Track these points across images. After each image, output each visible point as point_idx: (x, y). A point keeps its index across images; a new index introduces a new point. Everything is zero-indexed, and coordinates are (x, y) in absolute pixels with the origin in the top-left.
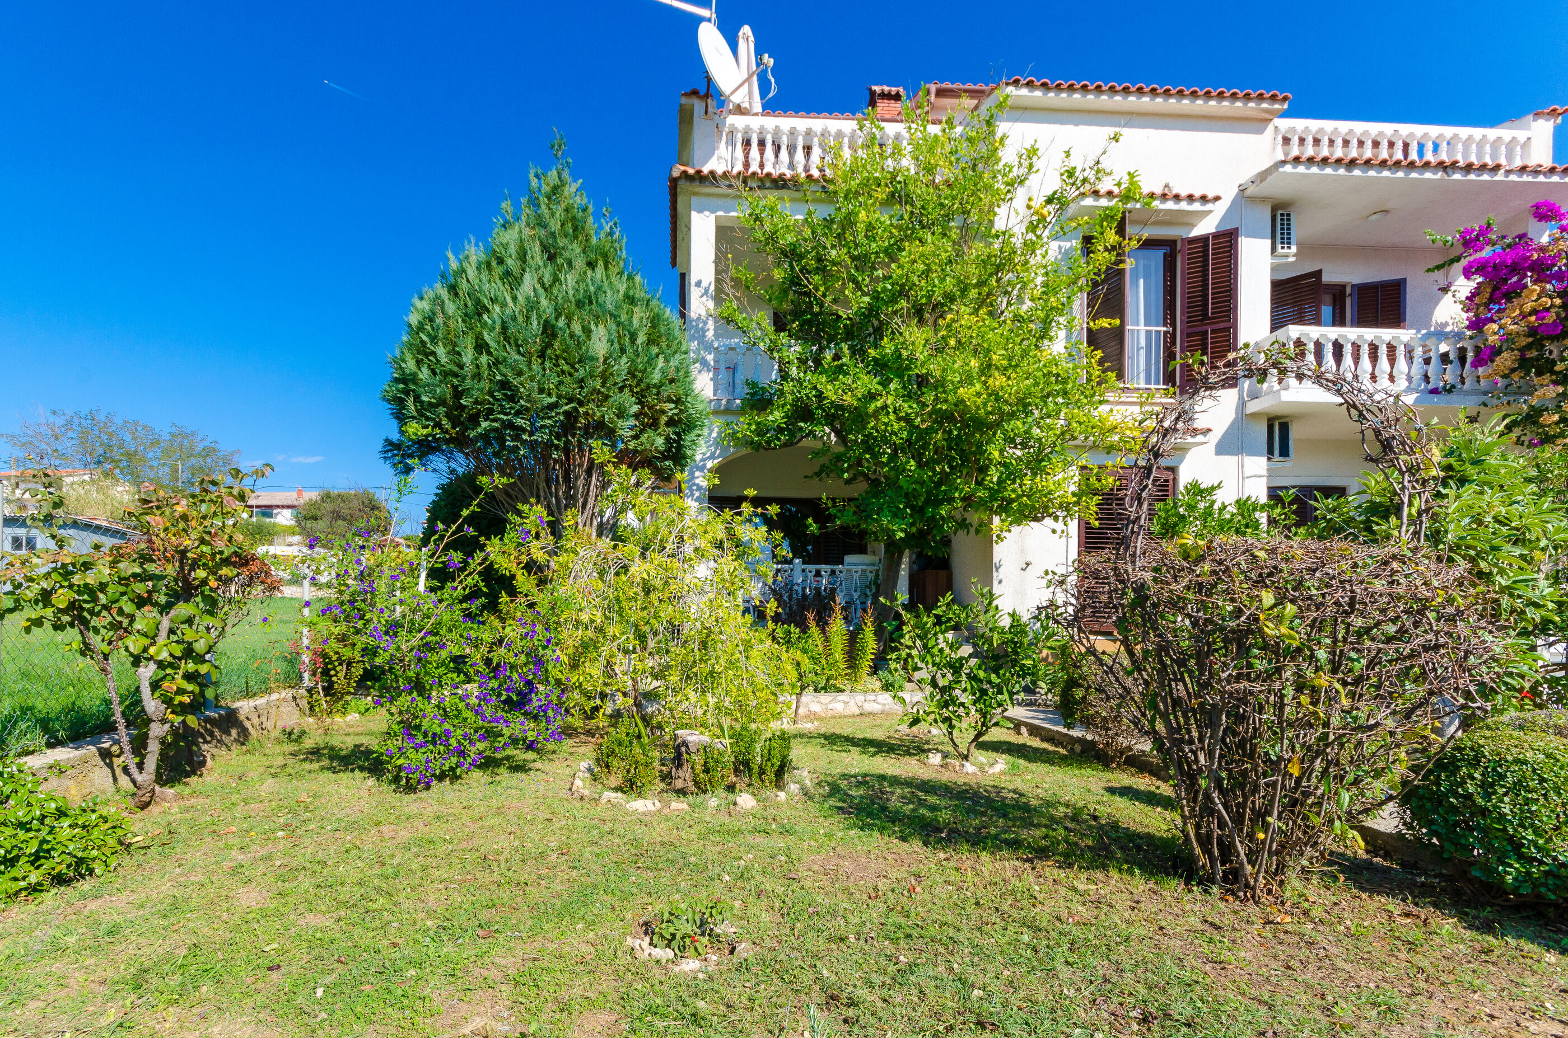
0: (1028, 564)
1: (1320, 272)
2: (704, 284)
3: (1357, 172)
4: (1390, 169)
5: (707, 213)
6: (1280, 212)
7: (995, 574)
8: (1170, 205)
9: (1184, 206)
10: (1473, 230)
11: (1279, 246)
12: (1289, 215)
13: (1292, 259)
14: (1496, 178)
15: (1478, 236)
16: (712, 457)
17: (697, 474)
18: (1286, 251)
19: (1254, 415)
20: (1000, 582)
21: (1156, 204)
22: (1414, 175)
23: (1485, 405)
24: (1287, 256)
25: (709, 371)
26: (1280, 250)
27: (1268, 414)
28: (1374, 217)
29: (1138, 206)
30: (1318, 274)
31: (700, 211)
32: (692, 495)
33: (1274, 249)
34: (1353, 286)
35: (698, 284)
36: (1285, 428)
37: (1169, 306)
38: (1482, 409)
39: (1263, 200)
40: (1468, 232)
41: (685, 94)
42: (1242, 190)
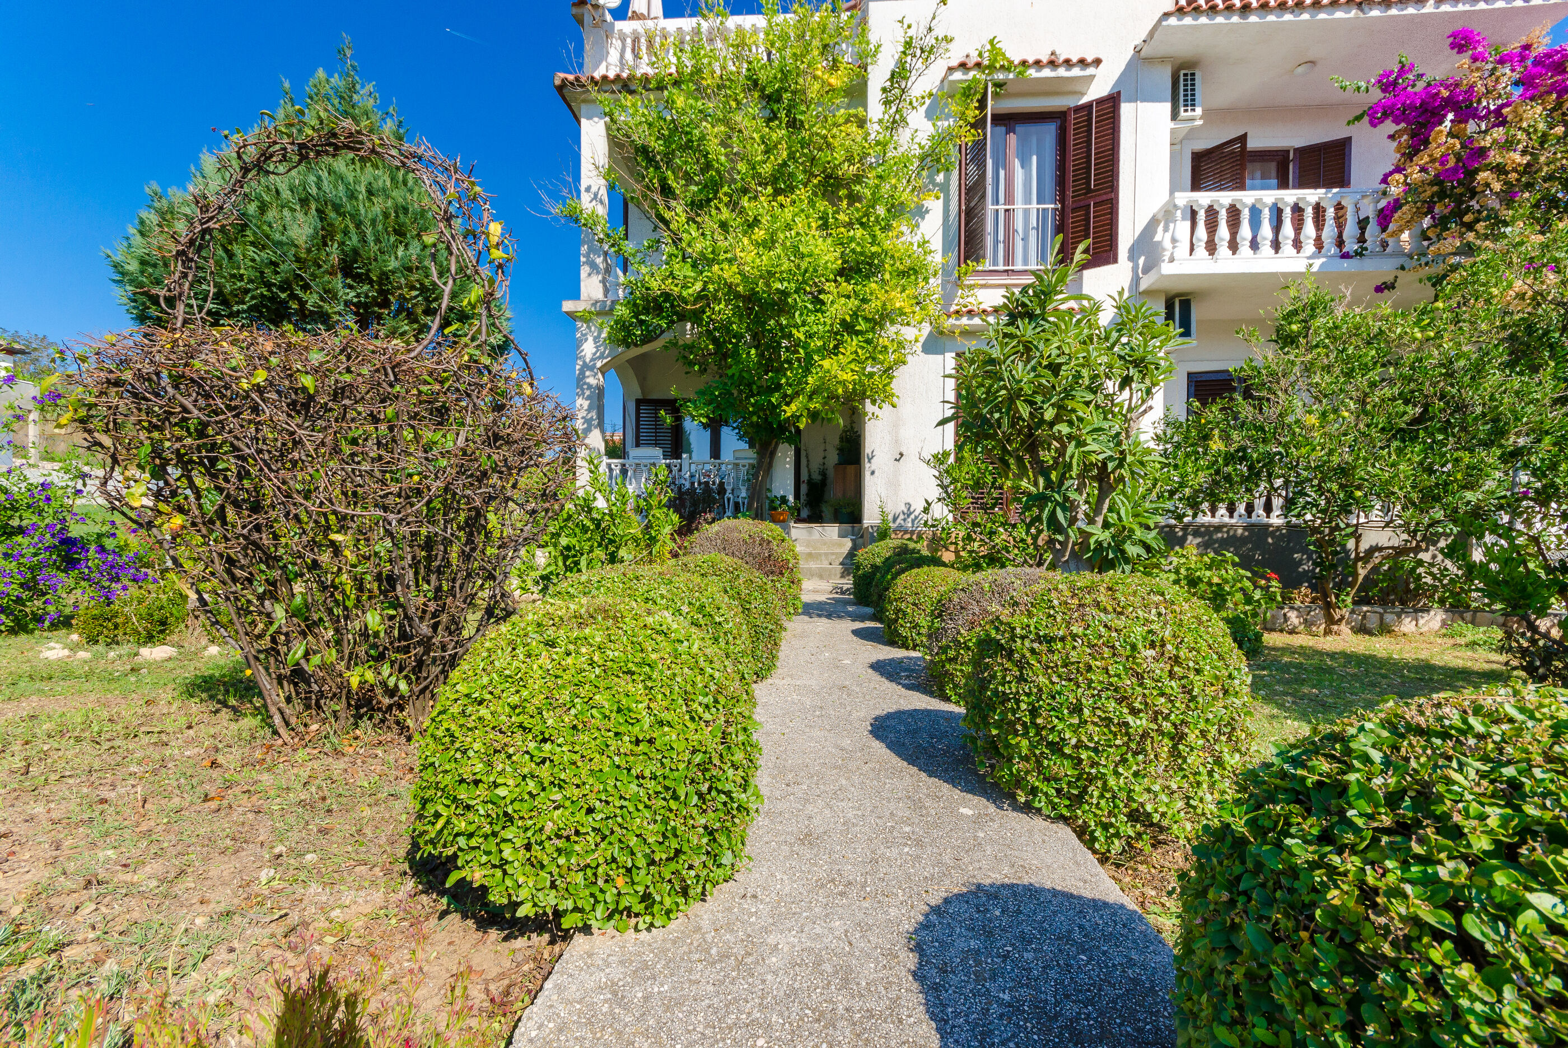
0: (902, 455)
1: (1245, 136)
2: (594, 189)
3: (1253, 19)
4: (1292, 12)
5: (596, 119)
6: (1182, 72)
7: (867, 465)
8: (1047, 73)
9: (1062, 72)
10: (1392, 72)
11: (1182, 109)
12: (1193, 74)
13: (1199, 122)
14: (1424, 11)
15: (1397, 78)
16: (602, 357)
17: (588, 373)
18: (1190, 113)
19: (1148, 293)
20: (873, 473)
21: (1032, 73)
22: (1322, 16)
23: (1403, 268)
24: (1193, 120)
25: (598, 273)
26: (1182, 114)
27: (1166, 293)
28: (1300, 69)
29: (1011, 76)
30: (1243, 139)
31: (589, 118)
32: (583, 394)
33: (1175, 115)
34: (1296, 150)
35: (588, 189)
36: (1186, 306)
37: (1061, 182)
38: (1400, 274)
39: (1162, 60)
40: (1387, 74)
41: (574, 4)
42: (1138, 51)
